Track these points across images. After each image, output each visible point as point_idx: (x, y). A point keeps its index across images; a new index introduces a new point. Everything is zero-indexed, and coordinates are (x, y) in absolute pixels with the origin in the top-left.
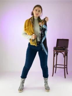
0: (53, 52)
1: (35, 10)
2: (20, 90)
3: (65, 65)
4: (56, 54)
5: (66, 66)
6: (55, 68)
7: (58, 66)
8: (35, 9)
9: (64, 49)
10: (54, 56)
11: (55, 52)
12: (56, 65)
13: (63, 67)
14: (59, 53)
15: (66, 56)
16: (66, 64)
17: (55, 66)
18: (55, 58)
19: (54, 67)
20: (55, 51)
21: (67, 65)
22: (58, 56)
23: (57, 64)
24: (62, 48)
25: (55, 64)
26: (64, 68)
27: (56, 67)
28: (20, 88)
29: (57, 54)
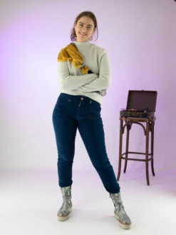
0: (119, 121)
1: (78, 23)
2: (62, 216)
3: (147, 154)
4: (125, 127)
5: (150, 157)
6: (123, 161)
7: (130, 156)
8: (79, 21)
9: (145, 116)
10: (122, 132)
11: (124, 123)
12: (127, 153)
13: (143, 157)
14: (134, 126)
15: (150, 133)
16: (150, 152)
17: (124, 156)
18: (125, 135)
19: (121, 158)
20: (124, 119)
21: (152, 154)
22: (130, 131)
23: (129, 151)
24: (141, 113)
25: (124, 151)
26: (147, 161)
27: (127, 159)
28: (63, 210)
29: (129, 128)
